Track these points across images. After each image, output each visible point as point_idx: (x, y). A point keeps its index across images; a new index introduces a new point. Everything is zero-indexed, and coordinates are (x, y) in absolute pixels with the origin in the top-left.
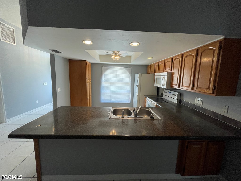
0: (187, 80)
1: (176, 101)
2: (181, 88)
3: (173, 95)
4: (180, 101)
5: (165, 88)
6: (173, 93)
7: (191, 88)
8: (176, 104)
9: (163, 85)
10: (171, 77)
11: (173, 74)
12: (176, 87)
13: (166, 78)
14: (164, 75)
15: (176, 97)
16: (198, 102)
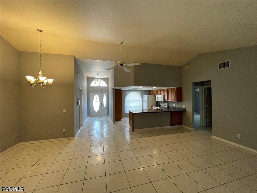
0: (170, 98)
1: (167, 106)
2: (168, 101)
3: (165, 104)
4: (168, 106)
5: (162, 101)
6: (165, 103)
7: (171, 100)
8: (167, 108)
9: (161, 100)
10: (164, 96)
11: (165, 95)
12: (166, 100)
13: (162, 97)
14: (162, 96)
15: (167, 105)
16: (174, 105)
